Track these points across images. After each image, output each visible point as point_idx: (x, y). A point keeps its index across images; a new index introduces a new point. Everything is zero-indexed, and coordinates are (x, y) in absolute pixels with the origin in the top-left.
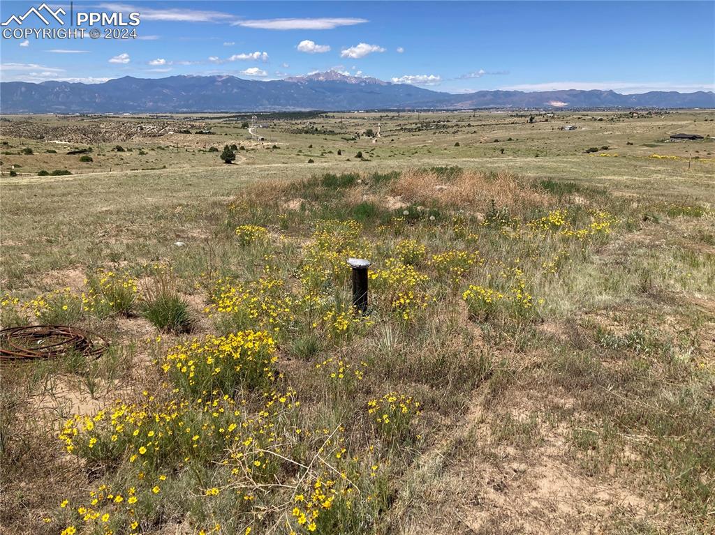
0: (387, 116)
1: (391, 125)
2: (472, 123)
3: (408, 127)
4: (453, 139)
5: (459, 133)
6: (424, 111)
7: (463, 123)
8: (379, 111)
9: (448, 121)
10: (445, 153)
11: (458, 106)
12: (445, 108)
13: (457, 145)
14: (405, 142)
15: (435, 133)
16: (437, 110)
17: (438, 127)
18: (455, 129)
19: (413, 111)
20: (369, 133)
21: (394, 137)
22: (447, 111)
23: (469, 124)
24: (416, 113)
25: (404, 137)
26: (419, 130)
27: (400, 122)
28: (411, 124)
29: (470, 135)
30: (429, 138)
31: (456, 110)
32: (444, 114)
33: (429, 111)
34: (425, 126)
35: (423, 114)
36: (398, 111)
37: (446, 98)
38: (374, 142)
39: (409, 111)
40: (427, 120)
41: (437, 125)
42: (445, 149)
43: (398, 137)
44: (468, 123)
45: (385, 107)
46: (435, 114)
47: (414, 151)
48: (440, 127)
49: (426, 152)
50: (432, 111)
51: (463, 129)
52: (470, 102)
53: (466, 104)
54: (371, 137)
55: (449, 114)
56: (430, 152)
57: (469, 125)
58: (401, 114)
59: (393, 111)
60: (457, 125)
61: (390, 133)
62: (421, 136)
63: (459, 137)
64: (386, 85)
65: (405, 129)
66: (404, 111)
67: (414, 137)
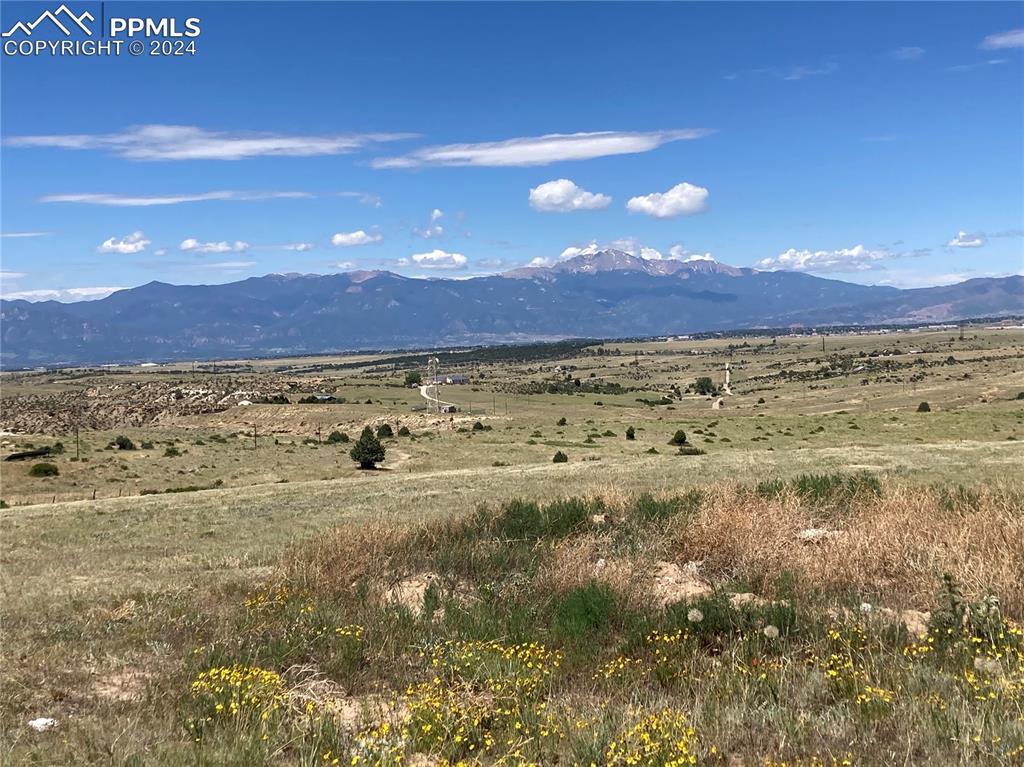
0: (745, 345)
1: (757, 366)
2: (956, 355)
3: (799, 368)
4: (911, 393)
5: (929, 379)
6: (837, 330)
7: (936, 357)
8: (726, 335)
9: (897, 353)
10: (895, 430)
11: (920, 315)
12: (889, 322)
13: (924, 408)
14: (791, 405)
15: (865, 382)
16: (868, 328)
17: (872, 367)
18: (916, 370)
19: (809, 332)
20: (704, 387)
21: (765, 395)
22: (894, 328)
23: (951, 358)
24: (816, 337)
25: (790, 394)
26: (827, 376)
27: (777, 359)
28: (806, 361)
29: (955, 383)
30: (853, 395)
31: (916, 326)
32: (887, 334)
33: (848, 329)
34: (840, 365)
35: (833, 337)
36: (772, 333)
37: (889, 299)
38: (716, 406)
39: (800, 331)
40: (845, 352)
41: (869, 362)
42: (894, 419)
43: (773, 393)
44: (948, 355)
45: (742, 326)
46: (864, 337)
47: (816, 426)
48: (878, 366)
49: (846, 427)
50: (857, 329)
51: (936, 369)
52: (949, 306)
53: (940, 312)
54: (709, 396)
55: (899, 334)
56: (855, 427)
57: (951, 361)
58: (779, 339)
59: (761, 333)
60: (921, 361)
61: (753, 385)
62: (831, 389)
63: (925, 389)
64: (740, 274)
65: (792, 373)
66: (786, 332)
67: (815, 393)
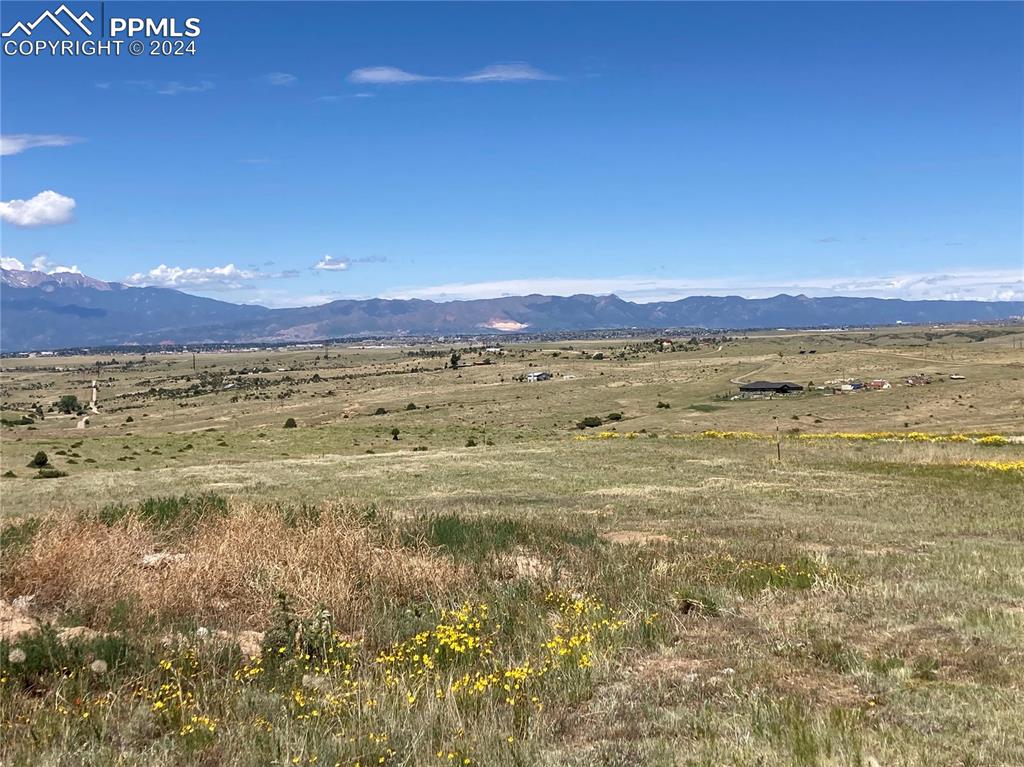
0: (114, 362)
1: (125, 383)
2: (322, 373)
3: (168, 386)
4: (278, 410)
5: (295, 397)
6: (208, 348)
7: (302, 374)
8: (94, 351)
9: (266, 370)
10: (262, 446)
11: (289, 334)
12: (259, 340)
13: (291, 424)
14: (159, 424)
15: (235, 399)
16: (238, 346)
17: (241, 384)
18: (283, 387)
19: (180, 349)
20: (69, 405)
21: (133, 413)
22: (263, 346)
23: (316, 376)
24: (187, 355)
25: (159, 412)
26: (197, 393)
27: (146, 376)
28: (176, 379)
29: (320, 400)
30: (222, 412)
31: (284, 345)
32: (255, 353)
33: (219, 347)
34: (210, 383)
35: (203, 354)
36: (142, 350)
37: (260, 318)
38: (81, 425)
39: (170, 348)
40: (216, 370)
41: (239, 380)
42: (262, 435)
43: (141, 412)
44: (314, 373)
45: (108, 342)
46: (233, 355)
47: (185, 444)
48: (248, 383)
49: (214, 444)
50: (228, 347)
51: (303, 387)
52: (314, 326)
53: (307, 331)
54: (74, 415)
55: (269, 353)
56: (223, 444)
57: (316, 378)
58: (149, 356)
59: (130, 349)
60: (288, 379)
61: (121, 403)
62: (200, 408)
63: (292, 406)
64: (109, 289)
65: (162, 391)
66: (156, 349)
67: (185, 410)
